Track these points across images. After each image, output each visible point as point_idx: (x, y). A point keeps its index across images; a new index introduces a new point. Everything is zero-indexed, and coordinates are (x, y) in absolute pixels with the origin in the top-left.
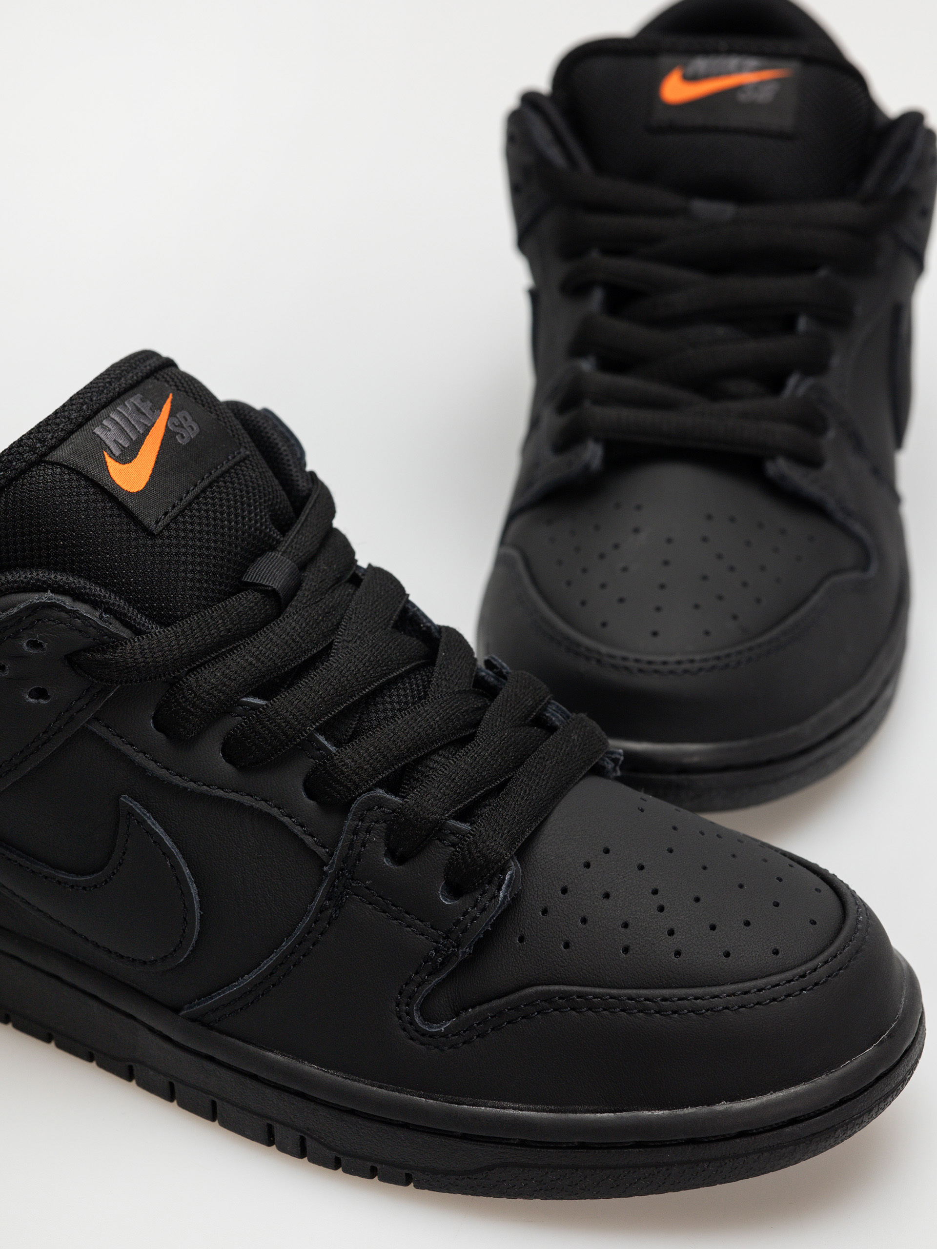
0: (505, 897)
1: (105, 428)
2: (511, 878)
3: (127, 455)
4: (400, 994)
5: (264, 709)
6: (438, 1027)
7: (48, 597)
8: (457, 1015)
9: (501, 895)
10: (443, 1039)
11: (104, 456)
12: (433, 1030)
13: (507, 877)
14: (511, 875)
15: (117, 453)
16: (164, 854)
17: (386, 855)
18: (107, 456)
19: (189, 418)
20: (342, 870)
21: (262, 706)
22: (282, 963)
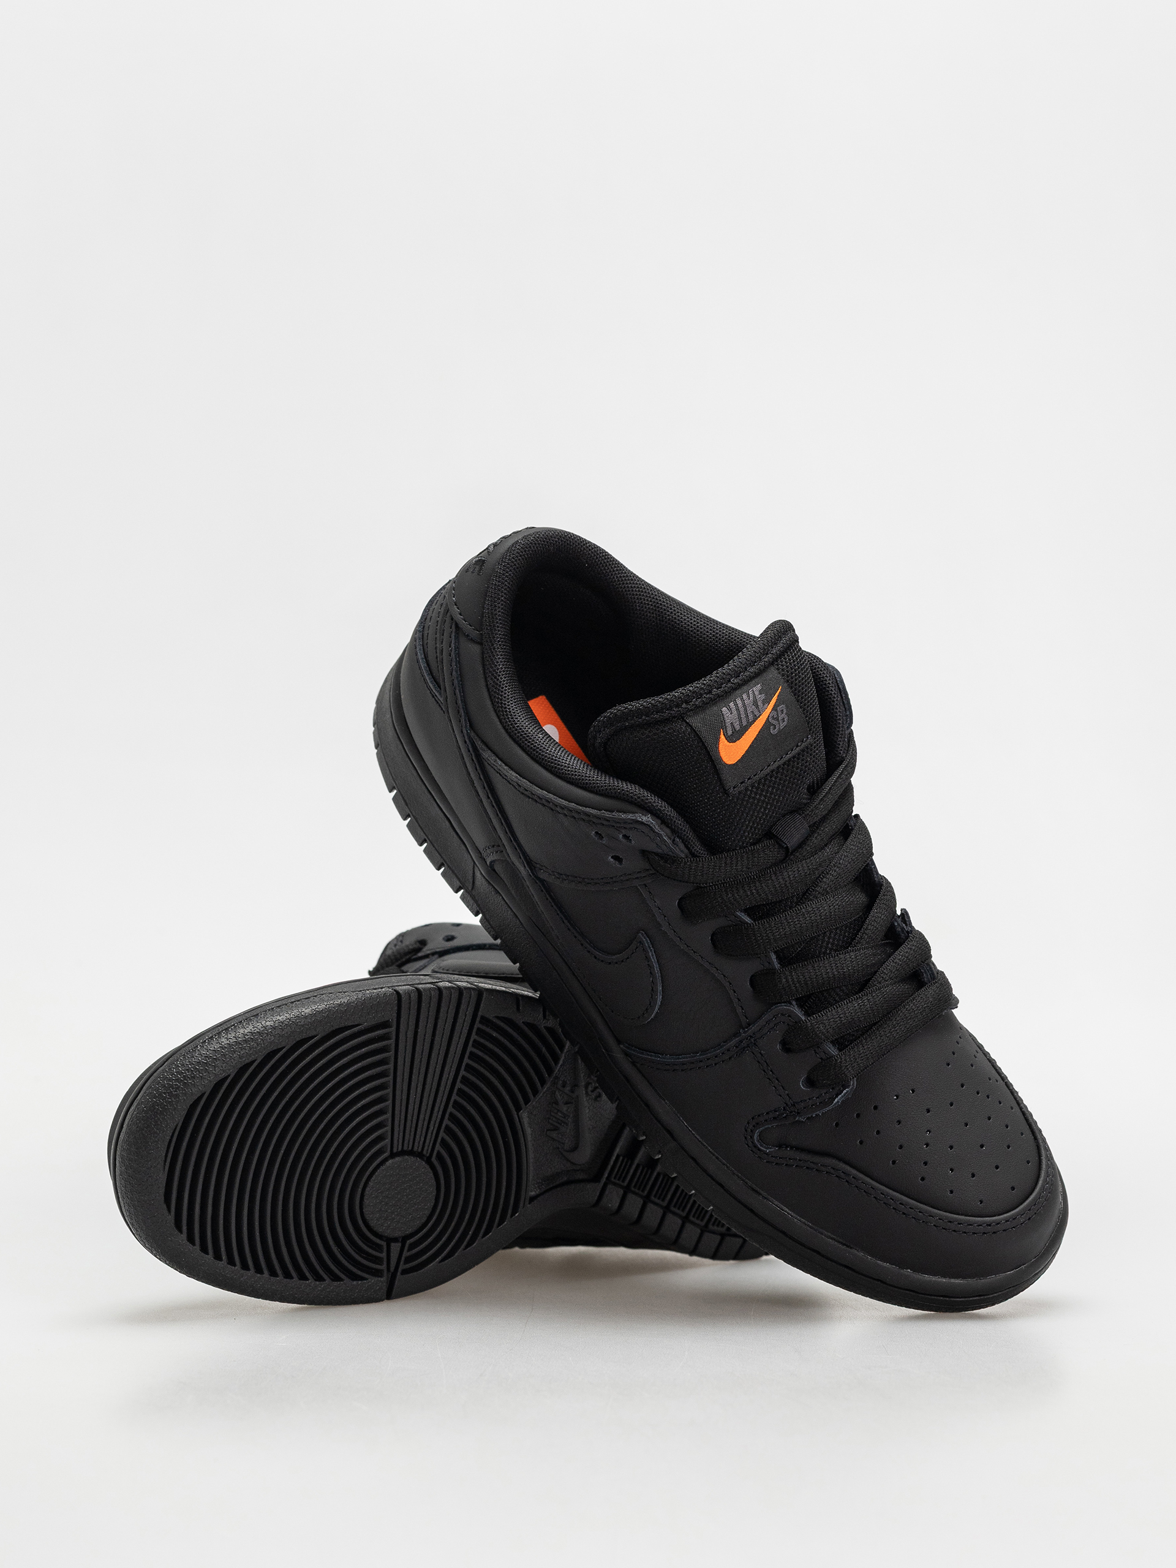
0: (838, 1102)
1: (730, 709)
2: (846, 1093)
3: (734, 737)
4: (753, 1118)
5: (747, 926)
6: (766, 1148)
7: (647, 819)
8: (780, 1146)
9: (836, 1100)
10: (766, 1156)
11: (720, 732)
12: (762, 1148)
13: (845, 1091)
14: (847, 1092)
15: (730, 732)
16: (651, 973)
17: (780, 1043)
18: (722, 733)
19: (785, 711)
20: (751, 1036)
21: (747, 923)
22: (693, 1063)
